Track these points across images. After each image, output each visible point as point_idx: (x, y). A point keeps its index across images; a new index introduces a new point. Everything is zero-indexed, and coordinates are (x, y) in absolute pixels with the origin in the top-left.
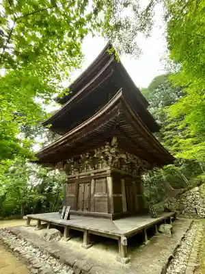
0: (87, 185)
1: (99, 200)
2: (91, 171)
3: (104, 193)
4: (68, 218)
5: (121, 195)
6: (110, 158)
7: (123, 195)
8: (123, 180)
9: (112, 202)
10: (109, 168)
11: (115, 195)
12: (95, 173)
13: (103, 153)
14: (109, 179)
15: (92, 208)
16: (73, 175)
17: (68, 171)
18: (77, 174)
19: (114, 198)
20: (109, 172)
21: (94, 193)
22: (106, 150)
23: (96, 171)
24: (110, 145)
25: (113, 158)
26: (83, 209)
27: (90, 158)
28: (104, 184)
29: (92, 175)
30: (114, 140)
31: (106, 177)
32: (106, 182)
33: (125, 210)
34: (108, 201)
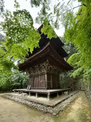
0: (37, 78)
1: (42, 83)
2: (39, 72)
3: (44, 80)
4: (30, 89)
6: (46, 68)
7: (51, 81)
8: (51, 76)
9: (46, 84)
10: (46, 71)
11: (48, 81)
13: (44, 66)
15: (39, 86)
17: (30, 73)
18: (33, 74)
19: (48, 82)
21: (40, 81)
22: (45, 64)
26: (36, 87)
27: (39, 67)
29: (40, 74)
30: (47, 60)
32: (45, 76)
33: (52, 87)
34: (45, 83)
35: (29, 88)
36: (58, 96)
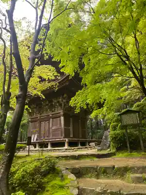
0: (46, 122)
1: (56, 130)
2: (50, 114)
3: (59, 126)
5: (69, 128)
6: (63, 105)
7: (71, 128)
8: (71, 119)
9: (63, 130)
10: (62, 111)
11: (66, 127)
12: (52, 115)
13: (58, 102)
14: (62, 118)
15: (51, 135)
16: (35, 116)
18: (39, 116)
19: (65, 129)
20: (62, 113)
21: (52, 127)
22: (60, 100)
23: (53, 113)
24: (63, 97)
25: (65, 105)
26: (44, 137)
27: (49, 104)
28: (59, 122)
29: (51, 115)
30: (65, 95)
31: (60, 117)
32: (60, 120)
33: (71, 136)
35: (35, 139)
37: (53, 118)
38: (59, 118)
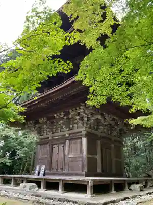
0: (60, 146)
1: (74, 159)
2: (66, 132)
3: (79, 153)
4: (44, 175)
5: (96, 157)
6: (86, 119)
7: (98, 157)
8: (99, 142)
9: (85, 162)
10: (84, 129)
11: (90, 156)
12: (70, 134)
13: (79, 114)
14: (84, 140)
15: (67, 167)
16: (45, 136)
17: (40, 132)
18: (50, 135)
19: (89, 159)
20: (84, 133)
21: (69, 154)
22: (81, 111)
23: (70, 132)
25: (89, 119)
26: (57, 170)
27: (65, 118)
28: (78, 145)
29: (67, 136)
31: (81, 138)
32: (81, 142)
33: (99, 170)
34: (82, 161)
35: (42, 172)
36: (113, 192)
37: (70, 140)
38: (79, 141)
